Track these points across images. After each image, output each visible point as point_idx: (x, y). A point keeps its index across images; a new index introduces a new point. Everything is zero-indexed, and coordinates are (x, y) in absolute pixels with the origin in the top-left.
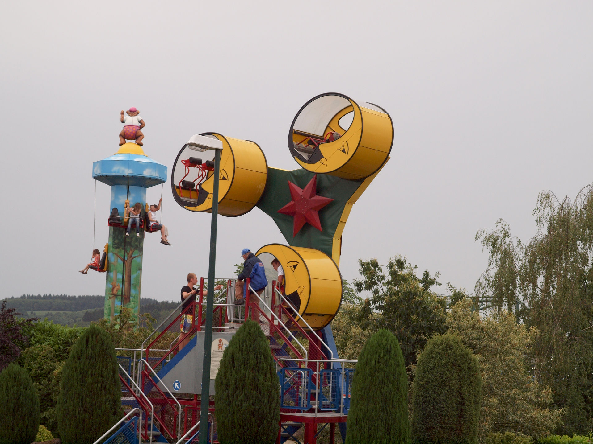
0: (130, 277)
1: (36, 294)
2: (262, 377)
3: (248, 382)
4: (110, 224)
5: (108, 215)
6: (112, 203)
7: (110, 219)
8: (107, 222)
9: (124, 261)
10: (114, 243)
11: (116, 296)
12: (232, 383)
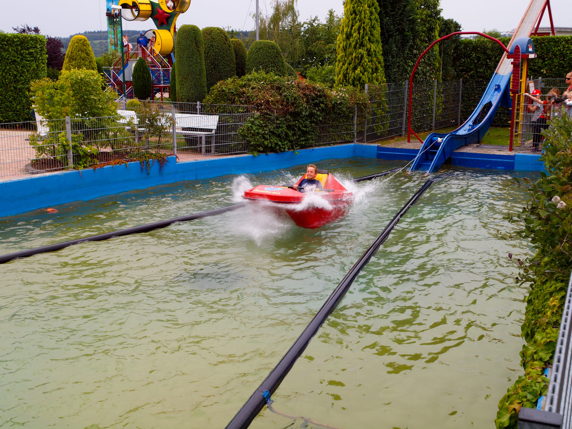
0: (117, 36)
1: (93, 31)
2: (145, 75)
3: (141, 76)
4: (107, 15)
5: (106, 11)
6: (107, 6)
7: (107, 13)
8: (105, 15)
9: (114, 30)
10: (109, 23)
11: (112, 44)
12: (136, 77)
